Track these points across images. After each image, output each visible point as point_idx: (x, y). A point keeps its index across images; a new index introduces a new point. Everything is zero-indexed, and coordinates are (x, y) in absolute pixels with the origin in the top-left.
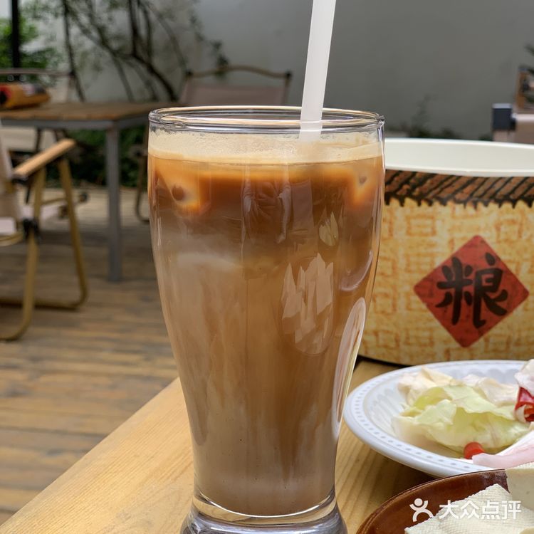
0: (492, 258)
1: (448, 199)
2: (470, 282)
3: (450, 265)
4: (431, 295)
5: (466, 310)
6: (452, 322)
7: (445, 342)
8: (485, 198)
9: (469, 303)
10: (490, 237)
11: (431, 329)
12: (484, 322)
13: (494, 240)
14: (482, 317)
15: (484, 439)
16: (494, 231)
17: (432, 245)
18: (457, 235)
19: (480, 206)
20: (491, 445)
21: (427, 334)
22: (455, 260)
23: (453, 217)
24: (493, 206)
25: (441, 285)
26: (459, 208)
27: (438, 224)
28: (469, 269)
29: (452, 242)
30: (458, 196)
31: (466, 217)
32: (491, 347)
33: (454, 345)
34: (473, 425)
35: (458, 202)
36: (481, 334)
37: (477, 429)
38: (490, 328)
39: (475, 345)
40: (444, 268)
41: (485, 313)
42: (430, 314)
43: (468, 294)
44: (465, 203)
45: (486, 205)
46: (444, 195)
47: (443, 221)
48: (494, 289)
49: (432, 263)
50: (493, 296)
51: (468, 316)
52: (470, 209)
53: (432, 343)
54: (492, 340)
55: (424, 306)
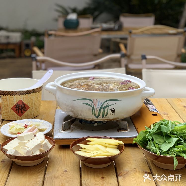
0: (23, 103)
1: (15, 95)
2: (20, 107)
3: (16, 104)
4: (14, 109)
5: (20, 111)
6: (18, 113)
7: (17, 116)
8: (21, 94)
9: (20, 110)
10: (22, 100)
11: (15, 114)
12: (23, 113)
13: (23, 100)
14: (23, 112)
15: (20, 132)
16: (23, 99)
17: (13, 102)
18: (17, 100)
19: (20, 95)
20: (21, 132)
21: (14, 115)
22: (17, 104)
23: (16, 97)
24: (22, 95)
25: (15, 108)
26: (17, 96)
27: (14, 99)
28: (20, 105)
29: (16, 101)
30: (17, 94)
31: (18, 97)
32: (24, 116)
33: (19, 116)
34: (19, 130)
35: (17, 95)
36: (23, 114)
37: (19, 131)
38: (24, 113)
39: (22, 116)
40: (16, 105)
41: (23, 111)
42: (14, 112)
43: (20, 109)
44: (18, 95)
45: (21, 95)
46: (14, 94)
47: (15, 98)
48: (24, 107)
49: (14, 105)
50: (24, 108)
51: (20, 112)
52: (19, 96)
53: (15, 117)
54: (24, 115)
55: (13, 111)
